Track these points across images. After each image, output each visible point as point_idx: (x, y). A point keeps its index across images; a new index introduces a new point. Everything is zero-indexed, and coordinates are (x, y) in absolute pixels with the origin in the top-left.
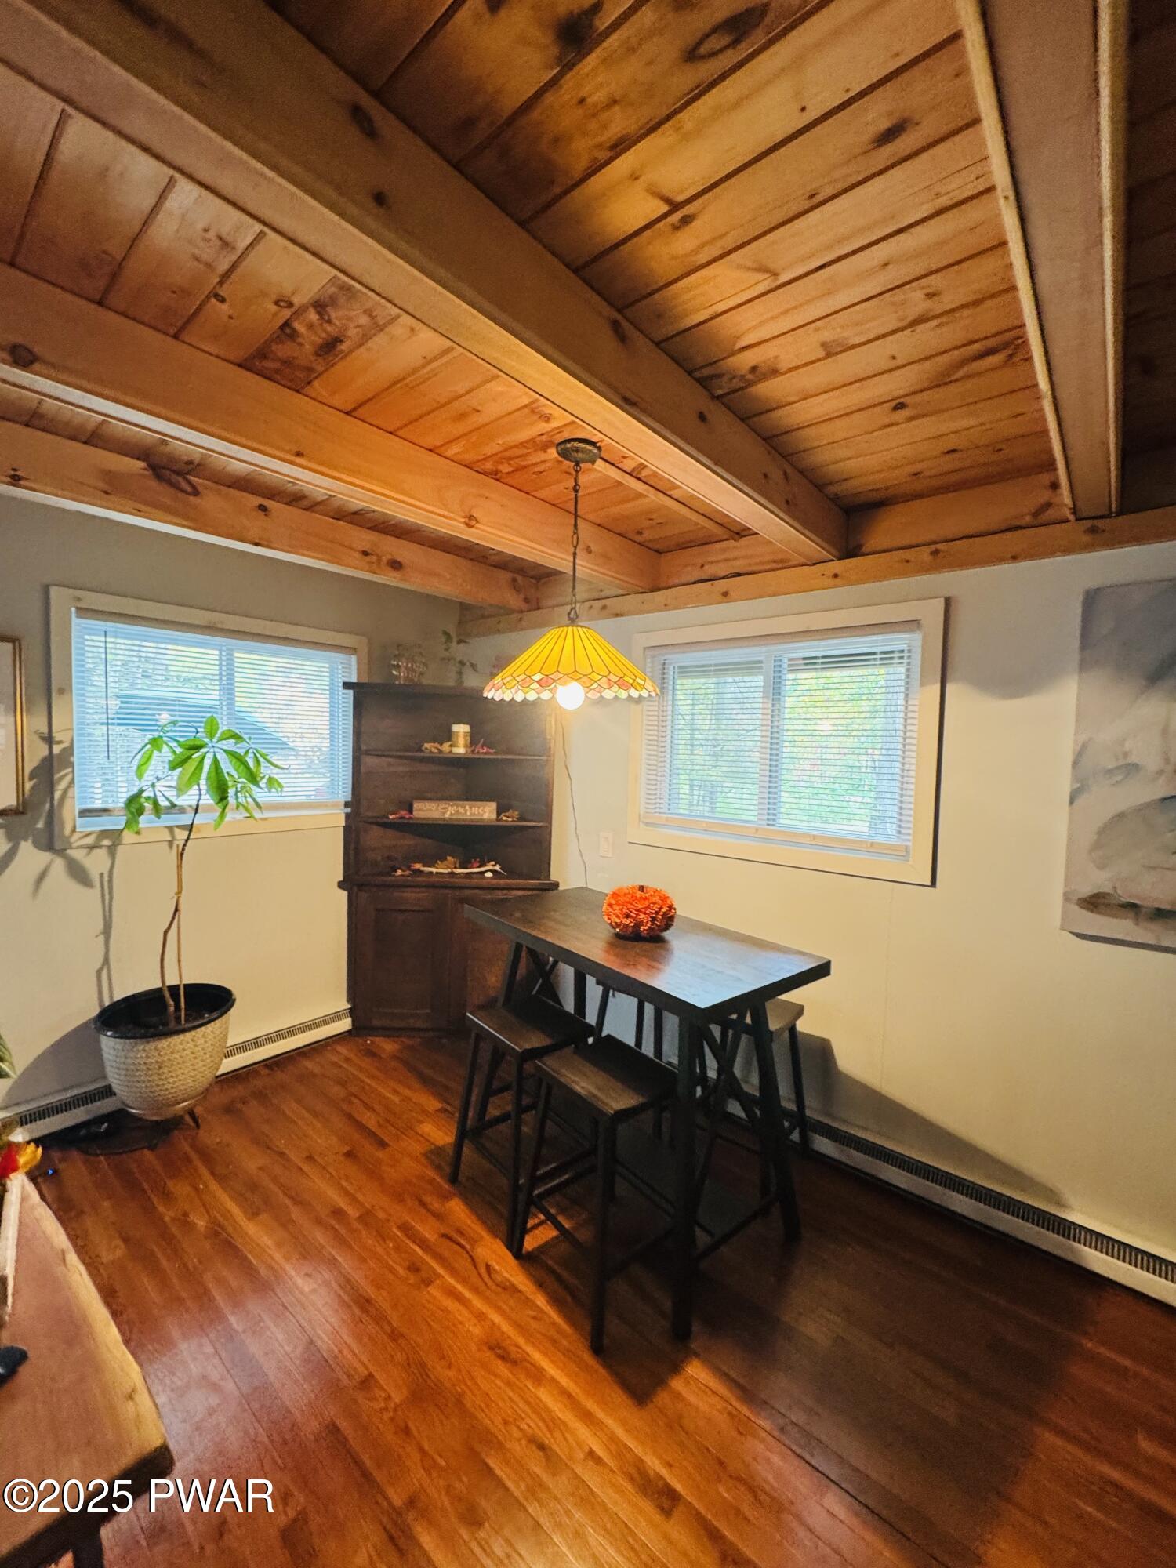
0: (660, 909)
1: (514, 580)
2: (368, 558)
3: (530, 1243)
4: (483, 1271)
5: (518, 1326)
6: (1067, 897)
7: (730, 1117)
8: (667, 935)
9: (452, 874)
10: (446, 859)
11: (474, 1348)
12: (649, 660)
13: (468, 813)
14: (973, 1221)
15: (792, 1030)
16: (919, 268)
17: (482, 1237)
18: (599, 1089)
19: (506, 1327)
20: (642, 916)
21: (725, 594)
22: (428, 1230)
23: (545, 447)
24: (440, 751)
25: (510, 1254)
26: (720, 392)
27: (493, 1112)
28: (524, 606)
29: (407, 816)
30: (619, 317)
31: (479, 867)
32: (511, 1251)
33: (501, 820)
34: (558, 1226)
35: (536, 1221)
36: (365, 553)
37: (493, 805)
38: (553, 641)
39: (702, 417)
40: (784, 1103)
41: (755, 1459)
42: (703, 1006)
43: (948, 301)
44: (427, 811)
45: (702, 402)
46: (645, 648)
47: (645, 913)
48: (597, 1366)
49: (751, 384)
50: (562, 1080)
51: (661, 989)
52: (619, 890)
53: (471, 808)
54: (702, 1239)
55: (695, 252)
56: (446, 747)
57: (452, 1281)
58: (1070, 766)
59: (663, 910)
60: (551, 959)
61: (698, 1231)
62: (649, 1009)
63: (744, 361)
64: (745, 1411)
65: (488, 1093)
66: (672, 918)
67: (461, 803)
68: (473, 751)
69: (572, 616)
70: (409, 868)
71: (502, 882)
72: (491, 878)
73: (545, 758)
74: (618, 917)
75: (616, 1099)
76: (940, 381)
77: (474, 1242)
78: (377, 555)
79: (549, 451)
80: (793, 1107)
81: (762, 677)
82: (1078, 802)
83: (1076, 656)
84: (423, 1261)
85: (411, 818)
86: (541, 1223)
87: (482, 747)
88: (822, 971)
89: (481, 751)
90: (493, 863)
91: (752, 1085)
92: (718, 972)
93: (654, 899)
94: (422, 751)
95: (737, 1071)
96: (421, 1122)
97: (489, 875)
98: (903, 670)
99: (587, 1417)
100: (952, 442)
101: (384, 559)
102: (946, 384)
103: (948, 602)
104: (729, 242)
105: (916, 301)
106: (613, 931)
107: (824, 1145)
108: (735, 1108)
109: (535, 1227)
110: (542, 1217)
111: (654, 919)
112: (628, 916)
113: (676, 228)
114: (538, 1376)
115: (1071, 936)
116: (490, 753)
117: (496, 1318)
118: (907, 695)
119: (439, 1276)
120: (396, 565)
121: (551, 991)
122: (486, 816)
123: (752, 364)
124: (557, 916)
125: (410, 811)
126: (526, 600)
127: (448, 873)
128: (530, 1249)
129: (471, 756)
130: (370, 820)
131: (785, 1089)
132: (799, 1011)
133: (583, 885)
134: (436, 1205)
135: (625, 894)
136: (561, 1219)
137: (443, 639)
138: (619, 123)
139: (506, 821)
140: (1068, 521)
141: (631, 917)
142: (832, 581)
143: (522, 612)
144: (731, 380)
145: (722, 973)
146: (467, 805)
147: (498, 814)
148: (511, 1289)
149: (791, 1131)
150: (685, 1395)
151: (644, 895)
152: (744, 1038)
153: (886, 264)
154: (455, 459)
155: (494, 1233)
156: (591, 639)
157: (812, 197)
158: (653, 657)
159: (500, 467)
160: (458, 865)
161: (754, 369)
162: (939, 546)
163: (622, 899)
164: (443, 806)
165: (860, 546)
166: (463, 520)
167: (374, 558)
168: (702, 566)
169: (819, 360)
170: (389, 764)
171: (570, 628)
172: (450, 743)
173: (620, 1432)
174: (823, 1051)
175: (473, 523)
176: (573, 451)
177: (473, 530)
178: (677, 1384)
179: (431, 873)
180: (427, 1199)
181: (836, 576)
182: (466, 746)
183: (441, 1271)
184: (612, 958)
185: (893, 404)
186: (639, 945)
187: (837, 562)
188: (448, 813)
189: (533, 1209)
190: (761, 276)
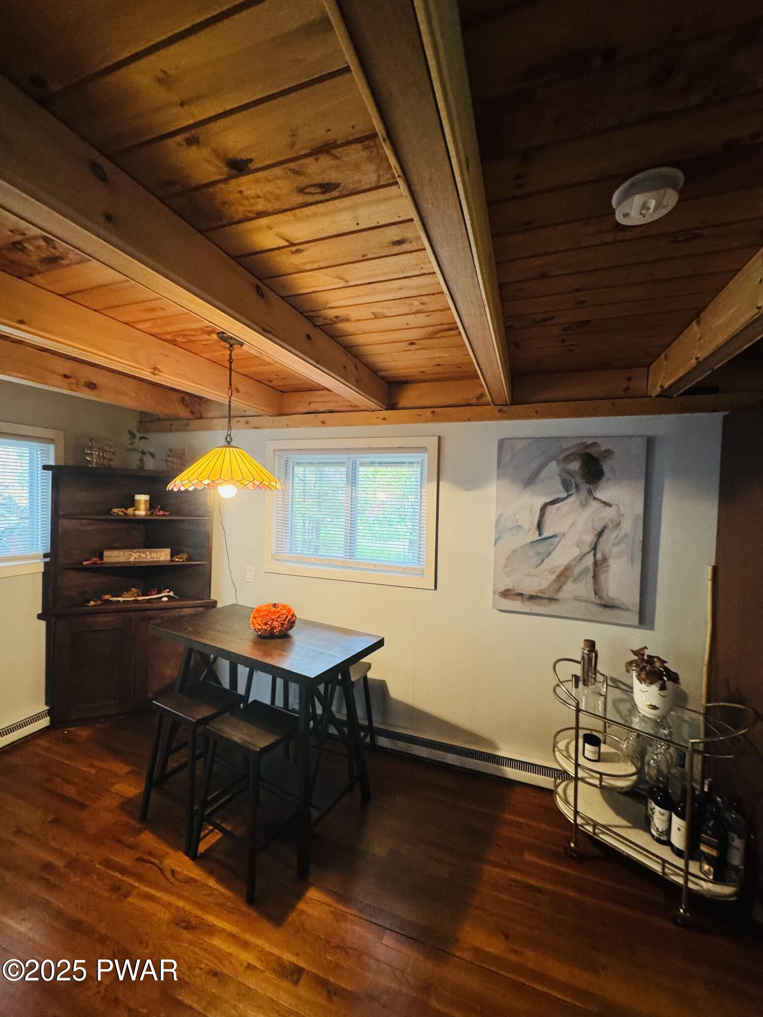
0: (286, 617)
1: (183, 398)
2: (68, 380)
3: (202, 847)
4: (169, 874)
5: (196, 903)
6: (494, 593)
7: (331, 736)
8: (291, 632)
9: (136, 601)
10: (131, 591)
11: (164, 927)
12: (277, 457)
13: (149, 557)
14: (458, 767)
15: (365, 678)
16: (416, 293)
17: (168, 853)
18: (250, 736)
19: (188, 907)
20: (275, 623)
21: (324, 422)
22: (125, 859)
23: (209, 333)
24: (126, 514)
25: (187, 858)
26: (318, 324)
27: (172, 765)
28: (191, 416)
29: (99, 562)
30: (260, 284)
31: (156, 594)
32: (188, 856)
33: (174, 561)
34: (222, 830)
35: (207, 831)
36: (66, 376)
37: (168, 551)
38: (217, 457)
39: (309, 337)
40: (360, 722)
41: (347, 933)
42: (312, 676)
43: (430, 307)
44: (115, 556)
45: (308, 328)
46: (275, 451)
47: (277, 621)
48: (251, 912)
49: (336, 323)
50: (224, 735)
51: (287, 669)
52: (259, 607)
53: (150, 554)
54: (315, 813)
55: (304, 264)
56: (130, 511)
57: (147, 889)
58: (494, 527)
59: (289, 618)
60: (212, 656)
61: (312, 810)
62: (280, 682)
63: (332, 313)
64: (341, 907)
65: (169, 752)
66: (293, 622)
67: (141, 550)
68: (152, 514)
69: (228, 440)
70: (100, 598)
71: (175, 604)
72: (167, 602)
73: (206, 518)
74: (260, 625)
75: (260, 740)
76: (431, 336)
77: (161, 857)
78: (75, 378)
79: (212, 335)
80: (366, 723)
81: (345, 470)
82: (498, 544)
83: (495, 472)
84: (121, 881)
85: (102, 563)
86: (211, 831)
87: (159, 511)
88: (380, 644)
89: (158, 513)
90: (168, 590)
91: (343, 716)
92: (322, 653)
93: (283, 612)
94: (112, 515)
95: (334, 708)
96: (113, 784)
97: (165, 599)
98: (419, 469)
99: (246, 945)
100: (438, 361)
101: (82, 381)
102: (432, 338)
103: (439, 438)
104: (322, 264)
105: (416, 305)
106: (256, 633)
107: (383, 742)
108: (333, 730)
109: (205, 836)
110: (211, 828)
111: (283, 624)
112: (266, 624)
113: (293, 252)
114: (211, 930)
115: (498, 612)
116: (165, 515)
117: (180, 903)
118: (421, 487)
119: (135, 888)
120: (91, 386)
121: (214, 676)
122: (162, 559)
123: (336, 315)
124: (218, 627)
125: (101, 557)
126: (192, 412)
127: (133, 600)
128: (202, 851)
129: (150, 518)
130: (67, 567)
131: (361, 713)
132: (369, 666)
133: (235, 602)
134: (131, 840)
135: (264, 610)
136: (223, 825)
137: (129, 436)
138: (261, 206)
139: (178, 561)
140: (490, 405)
141: (268, 624)
142: (382, 421)
143: (189, 419)
144: (325, 319)
145: (324, 653)
146: (148, 552)
147: (172, 557)
148: (189, 881)
149: (365, 737)
150: (306, 910)
151: (276, 610)
152: (338, 688)
153: (401, 288)
154: (144, 330)
155: (176, 848)
156: (242, 457)
157: (363, 256)
158: (279, 456)
159: (177, 339)
160: (140, 594)
161: (337, 317)
162: (435, 410)
163: (261, 614)
164: (129, 553)
165: (396, 404)
166: (150, 370)
167: (73, 380)
168: (310, 404)
169: (370, 319)
170: (82, 525)
171: (228, 448)
172: (134, 508)
173: (267, 947)
174: (382, 686)
175: (157, 372)
176: (229, 338)
177: (157, 376)
178: (301, 906)
179: (119, 601)
180: (123, 838)
181: (384, 419)
182: (146, 510)
183: (136, 884)
184: (256, 652)
185: (409, 342)
186: (272, 642)
187: (384, 412)
188: (133, 558)
189: (205, 824)
190: (341, 281)
